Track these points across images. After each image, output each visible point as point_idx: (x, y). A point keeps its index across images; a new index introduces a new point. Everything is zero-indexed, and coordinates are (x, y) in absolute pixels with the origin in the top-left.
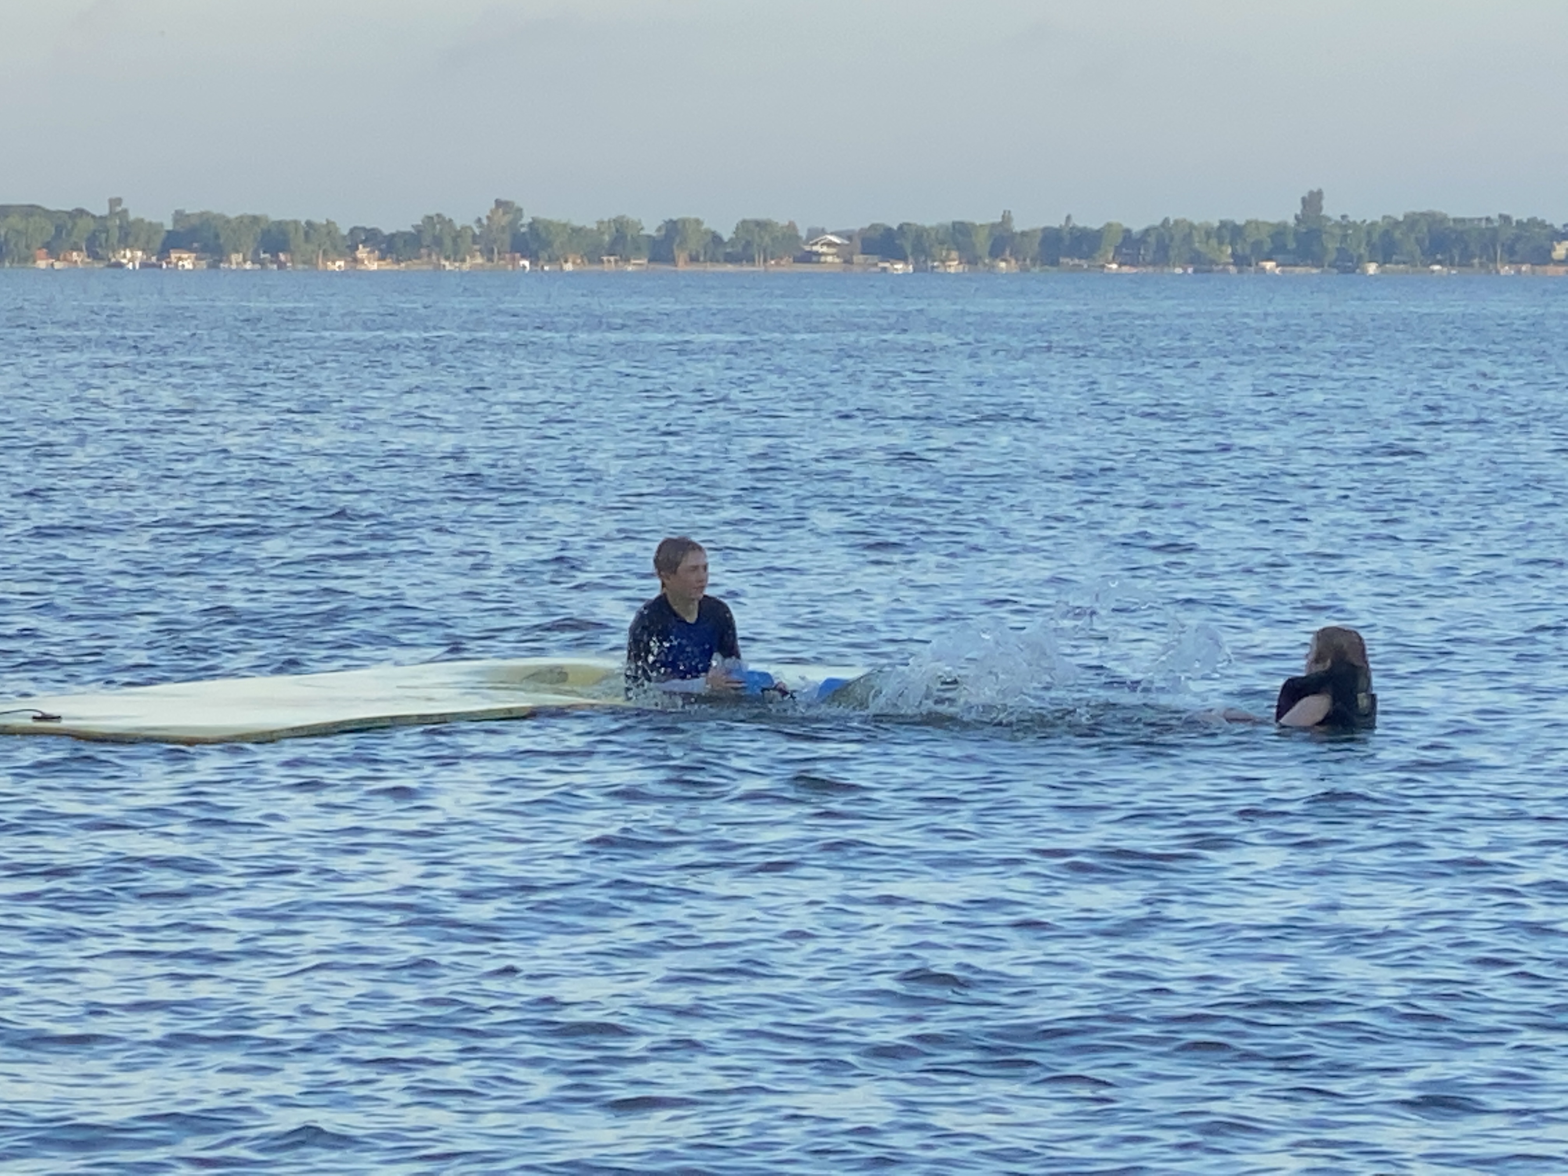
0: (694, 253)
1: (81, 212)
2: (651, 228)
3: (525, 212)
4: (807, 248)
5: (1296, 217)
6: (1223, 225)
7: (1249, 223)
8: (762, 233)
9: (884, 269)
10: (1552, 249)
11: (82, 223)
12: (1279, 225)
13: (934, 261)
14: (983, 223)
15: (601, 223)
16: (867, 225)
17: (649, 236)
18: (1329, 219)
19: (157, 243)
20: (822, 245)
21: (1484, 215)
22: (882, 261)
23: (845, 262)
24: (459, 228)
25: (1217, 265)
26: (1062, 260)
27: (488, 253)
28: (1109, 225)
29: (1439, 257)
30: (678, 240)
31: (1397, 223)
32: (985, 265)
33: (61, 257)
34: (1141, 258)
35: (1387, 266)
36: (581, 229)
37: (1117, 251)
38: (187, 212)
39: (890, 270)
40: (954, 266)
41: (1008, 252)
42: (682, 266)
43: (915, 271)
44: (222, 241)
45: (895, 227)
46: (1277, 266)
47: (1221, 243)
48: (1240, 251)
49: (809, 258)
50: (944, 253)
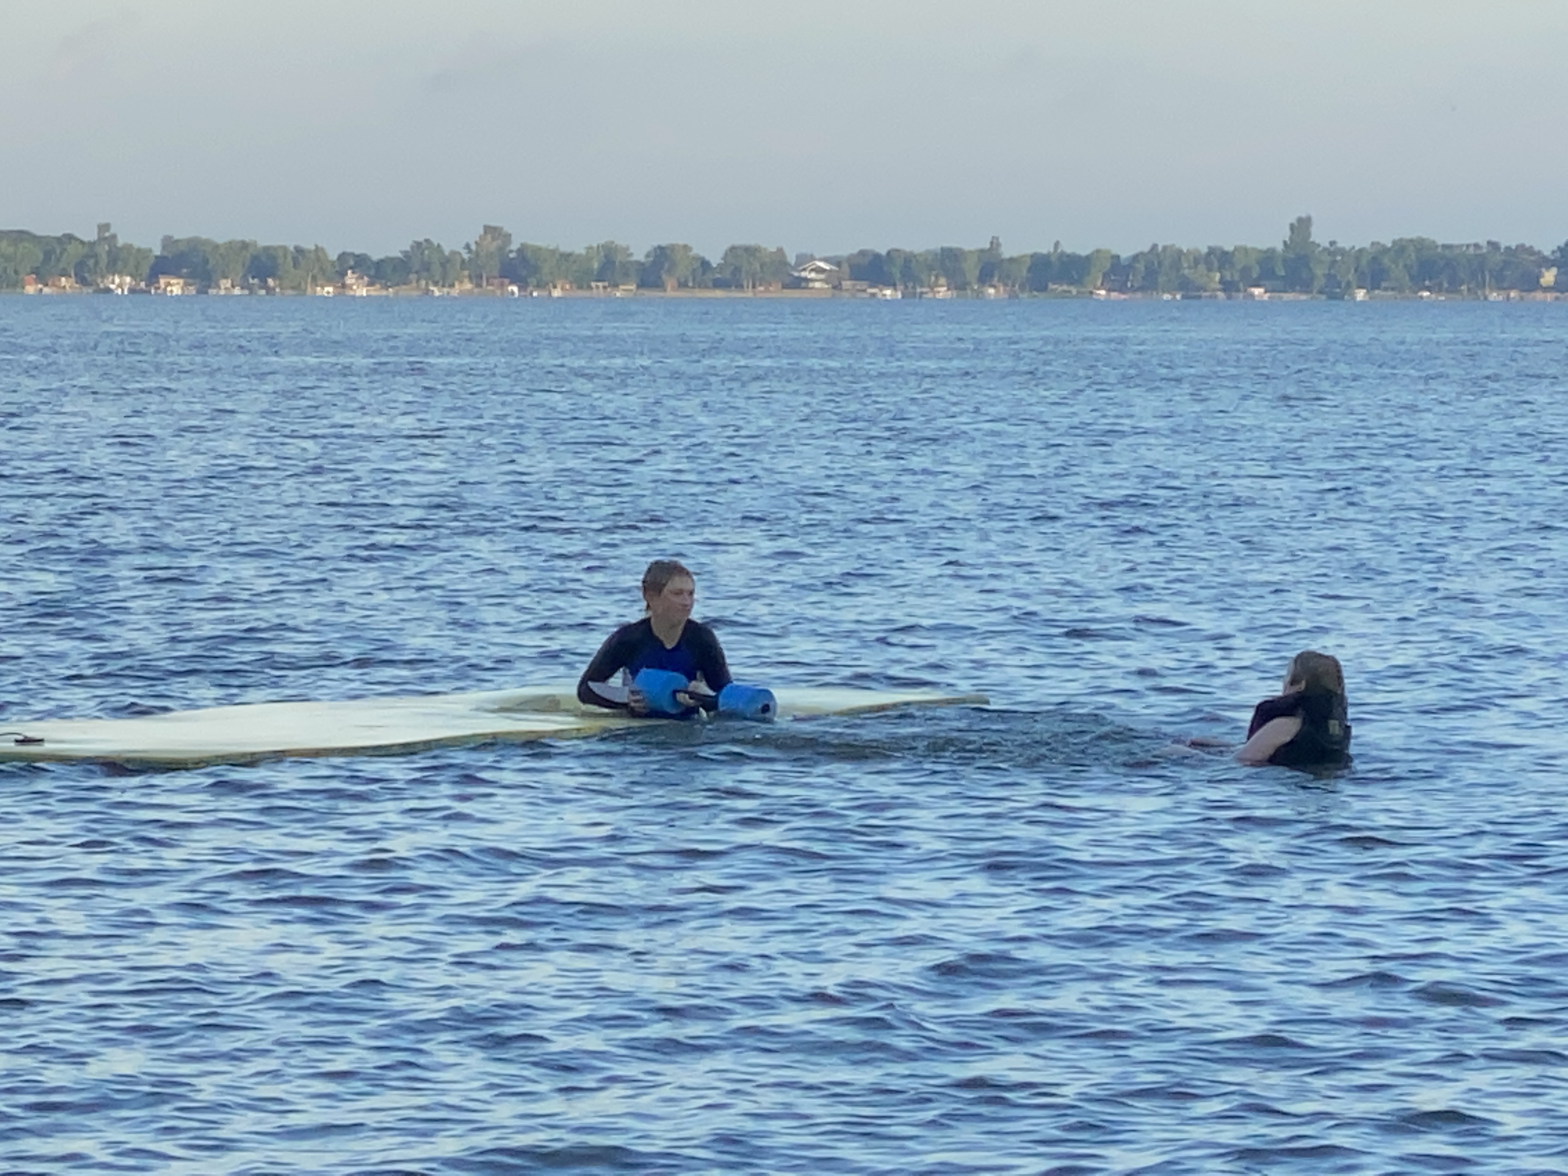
0: (682, 280)
1: (70, 238)
2: (639, 255)
3: (513, 238)
4: (796, 274)
5: (1285, 242)
6: (1212, 251)
7: (1236, 249)
8: (751, 259)
9: (873, 295)
10: (1539, 276)
11: (71, 248)
12: (1268, 249)
13: (922, 286)
14: (972, 248)
15: (590, 248)
16: (855, 251)
17: (638, 263)
18: (1319, 245)
19: (145, 270)
20: (812, 270)
21: (1472, 241)
22: (871, 287)
23: (834, 288)
24: (447, 253)
25: (1205, 291)
26: (1051, 286)
27: (477, 279)
28: (1098, 251)
29: (1427, 283)
30: (666, 265)
31: (1385, 250)
32: (973, 290)
33: (50, 283)
34: (1129, 285)
35: (1377, 292)
36: (570, 255)
37: (1106, 276)
38: (176, 237)
39: (879, 296)
40: (942, 292)
41: (996, 279)
42: (670, 293)
43: (903, 297)
44: (209, 267)
45: (883, 252)
46: (1266, 292)
47: (1210, 270)
48: (1228, 277)
49: (799, 283)
50: (933, 278)
